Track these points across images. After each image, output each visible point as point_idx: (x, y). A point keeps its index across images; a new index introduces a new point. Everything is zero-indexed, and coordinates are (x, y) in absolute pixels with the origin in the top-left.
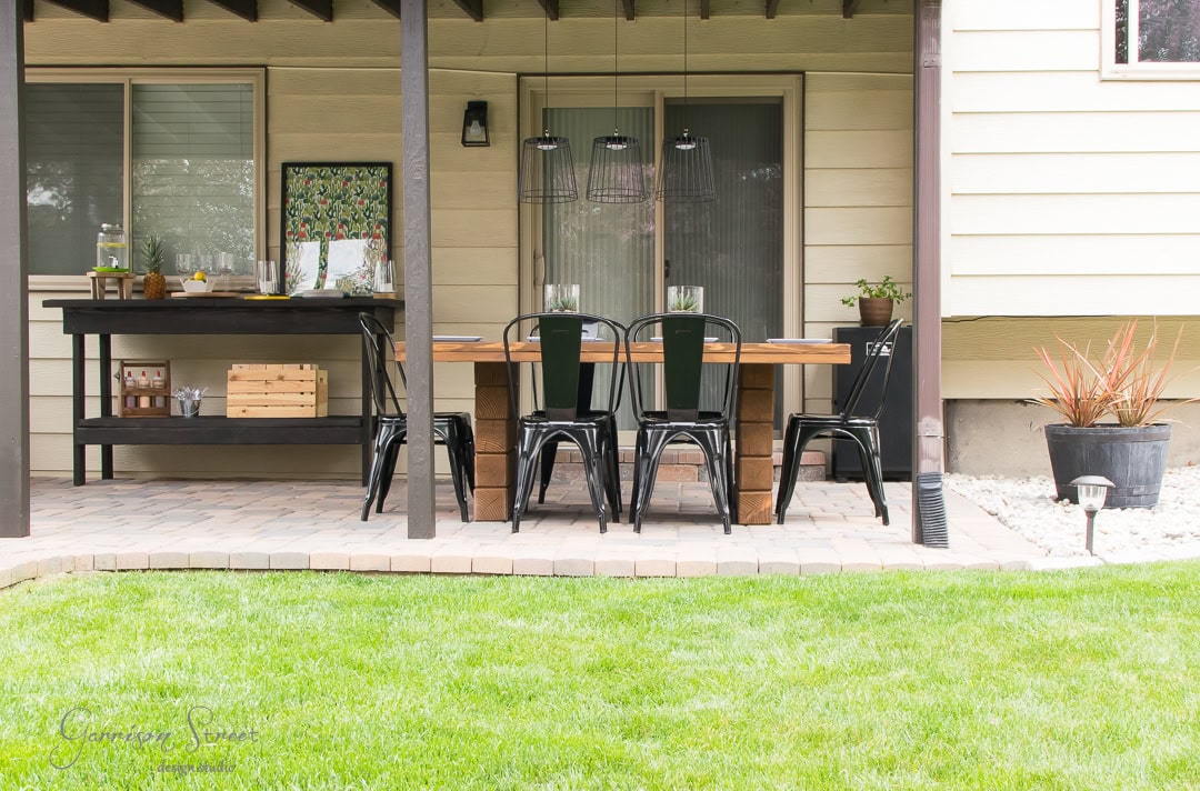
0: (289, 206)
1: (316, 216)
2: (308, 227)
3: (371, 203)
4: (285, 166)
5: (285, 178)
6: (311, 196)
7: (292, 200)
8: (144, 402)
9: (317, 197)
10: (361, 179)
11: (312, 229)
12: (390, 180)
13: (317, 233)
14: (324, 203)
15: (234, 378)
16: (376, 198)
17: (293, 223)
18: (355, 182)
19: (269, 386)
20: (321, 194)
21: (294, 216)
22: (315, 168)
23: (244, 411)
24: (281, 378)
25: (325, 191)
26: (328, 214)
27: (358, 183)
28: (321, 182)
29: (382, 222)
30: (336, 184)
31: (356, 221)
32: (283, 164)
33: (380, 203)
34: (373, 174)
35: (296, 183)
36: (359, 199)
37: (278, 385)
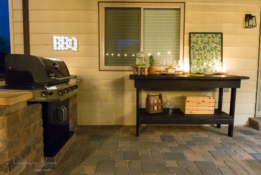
0: (191, 46)
1: (200, 49)
2: (197, 52)
3: (216, 45)
4: (190, 34)
5: (190, 37)
6: (198, 43)
7: (192, 44)
8: (156, 108)
9: (200, 43)
10: (213, 38)
11: (199, 53)
12: (222, 38)
13: (200, 54)
14: (202, 45)
15: (188, 101)
16: (218, 43)
17: (193, 51)
18: (211, 39)
19: (199, 104)
20: (201, 42)
21: (193, 49)
22: (199, 34)
23: (191, 112)
24: (203, 102)
25: (202, 41)
26: (203, 48)
27: (212, 39)
28: (201, 38)
29: (219, 51)
30: (206, 39)
31: (212, 50)
32: (190, 33)
33: (219, 45)
34: (217, 36)
35: (194, 39)
36: (213, 43)
37: (202, 104)
